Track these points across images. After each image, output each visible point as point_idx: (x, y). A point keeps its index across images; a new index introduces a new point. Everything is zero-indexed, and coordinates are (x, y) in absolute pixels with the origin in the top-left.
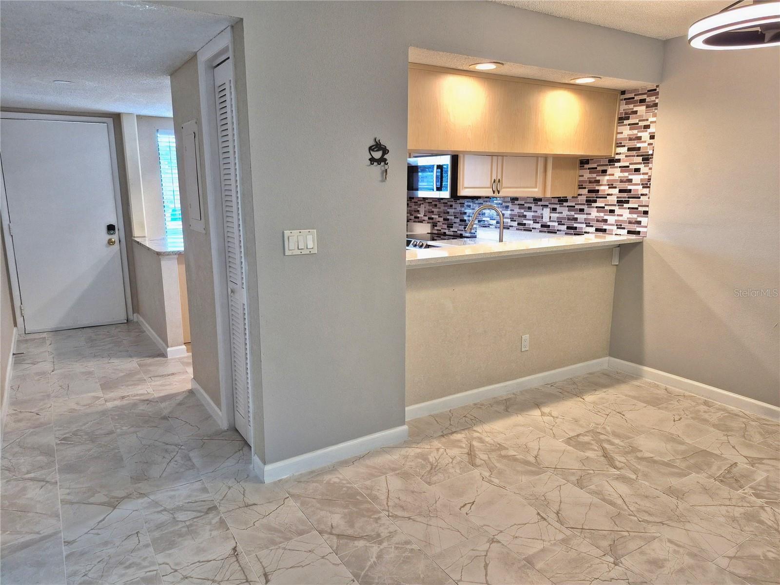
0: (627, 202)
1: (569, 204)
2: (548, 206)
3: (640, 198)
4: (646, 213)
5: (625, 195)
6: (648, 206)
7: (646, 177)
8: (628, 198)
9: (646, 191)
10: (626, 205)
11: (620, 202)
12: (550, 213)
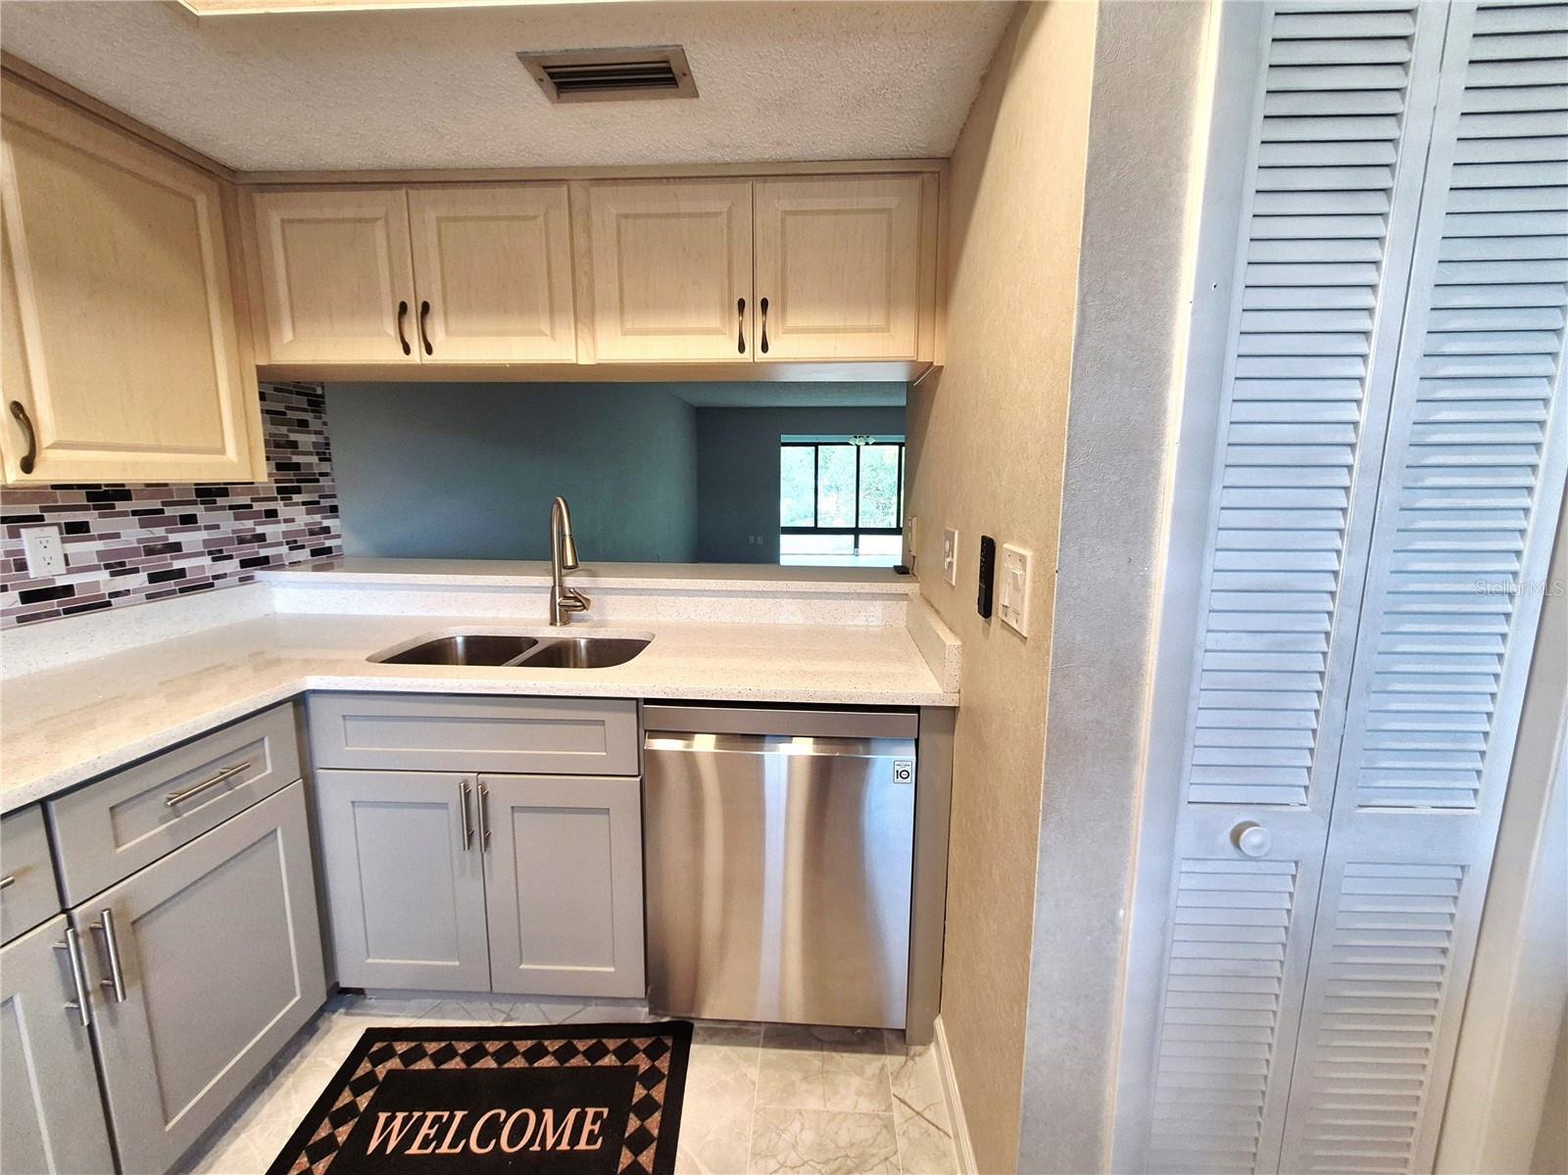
0: (298, 490)
1: (136, 504)
2: (41, 518)
3: (317, 481)
4: (334, 509)
5: (291, 475)
6: (334, 496)
7: (320, 439)
8: (298, 481)
9: (325, 467)
10: (296, 498)
11: (285, 493)
12: (64, 541)
